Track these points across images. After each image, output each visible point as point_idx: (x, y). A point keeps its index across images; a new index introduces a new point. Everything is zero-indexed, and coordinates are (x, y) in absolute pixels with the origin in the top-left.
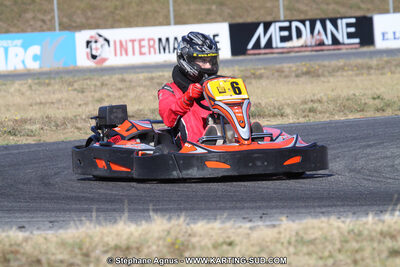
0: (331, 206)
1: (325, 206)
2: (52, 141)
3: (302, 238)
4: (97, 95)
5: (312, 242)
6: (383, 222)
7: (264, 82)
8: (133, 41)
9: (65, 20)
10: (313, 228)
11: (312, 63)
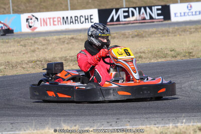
2: (10, 75)
4: (32, 48)
7: (116, 40)
8: (50, 18)
9: (15, 8)
11: (140, 30)
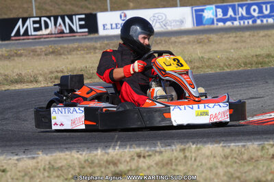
0: (72, 143)
1: (67, 143)
3: (53, 166)
5: (60, 168)
6: (108, 154)
7: (23, 59)
10: (61, 159)
11: (56, 45)
